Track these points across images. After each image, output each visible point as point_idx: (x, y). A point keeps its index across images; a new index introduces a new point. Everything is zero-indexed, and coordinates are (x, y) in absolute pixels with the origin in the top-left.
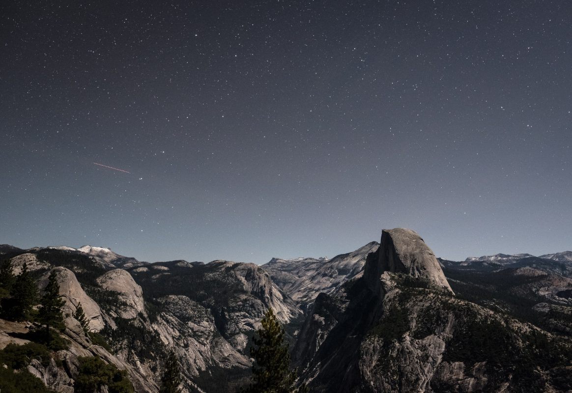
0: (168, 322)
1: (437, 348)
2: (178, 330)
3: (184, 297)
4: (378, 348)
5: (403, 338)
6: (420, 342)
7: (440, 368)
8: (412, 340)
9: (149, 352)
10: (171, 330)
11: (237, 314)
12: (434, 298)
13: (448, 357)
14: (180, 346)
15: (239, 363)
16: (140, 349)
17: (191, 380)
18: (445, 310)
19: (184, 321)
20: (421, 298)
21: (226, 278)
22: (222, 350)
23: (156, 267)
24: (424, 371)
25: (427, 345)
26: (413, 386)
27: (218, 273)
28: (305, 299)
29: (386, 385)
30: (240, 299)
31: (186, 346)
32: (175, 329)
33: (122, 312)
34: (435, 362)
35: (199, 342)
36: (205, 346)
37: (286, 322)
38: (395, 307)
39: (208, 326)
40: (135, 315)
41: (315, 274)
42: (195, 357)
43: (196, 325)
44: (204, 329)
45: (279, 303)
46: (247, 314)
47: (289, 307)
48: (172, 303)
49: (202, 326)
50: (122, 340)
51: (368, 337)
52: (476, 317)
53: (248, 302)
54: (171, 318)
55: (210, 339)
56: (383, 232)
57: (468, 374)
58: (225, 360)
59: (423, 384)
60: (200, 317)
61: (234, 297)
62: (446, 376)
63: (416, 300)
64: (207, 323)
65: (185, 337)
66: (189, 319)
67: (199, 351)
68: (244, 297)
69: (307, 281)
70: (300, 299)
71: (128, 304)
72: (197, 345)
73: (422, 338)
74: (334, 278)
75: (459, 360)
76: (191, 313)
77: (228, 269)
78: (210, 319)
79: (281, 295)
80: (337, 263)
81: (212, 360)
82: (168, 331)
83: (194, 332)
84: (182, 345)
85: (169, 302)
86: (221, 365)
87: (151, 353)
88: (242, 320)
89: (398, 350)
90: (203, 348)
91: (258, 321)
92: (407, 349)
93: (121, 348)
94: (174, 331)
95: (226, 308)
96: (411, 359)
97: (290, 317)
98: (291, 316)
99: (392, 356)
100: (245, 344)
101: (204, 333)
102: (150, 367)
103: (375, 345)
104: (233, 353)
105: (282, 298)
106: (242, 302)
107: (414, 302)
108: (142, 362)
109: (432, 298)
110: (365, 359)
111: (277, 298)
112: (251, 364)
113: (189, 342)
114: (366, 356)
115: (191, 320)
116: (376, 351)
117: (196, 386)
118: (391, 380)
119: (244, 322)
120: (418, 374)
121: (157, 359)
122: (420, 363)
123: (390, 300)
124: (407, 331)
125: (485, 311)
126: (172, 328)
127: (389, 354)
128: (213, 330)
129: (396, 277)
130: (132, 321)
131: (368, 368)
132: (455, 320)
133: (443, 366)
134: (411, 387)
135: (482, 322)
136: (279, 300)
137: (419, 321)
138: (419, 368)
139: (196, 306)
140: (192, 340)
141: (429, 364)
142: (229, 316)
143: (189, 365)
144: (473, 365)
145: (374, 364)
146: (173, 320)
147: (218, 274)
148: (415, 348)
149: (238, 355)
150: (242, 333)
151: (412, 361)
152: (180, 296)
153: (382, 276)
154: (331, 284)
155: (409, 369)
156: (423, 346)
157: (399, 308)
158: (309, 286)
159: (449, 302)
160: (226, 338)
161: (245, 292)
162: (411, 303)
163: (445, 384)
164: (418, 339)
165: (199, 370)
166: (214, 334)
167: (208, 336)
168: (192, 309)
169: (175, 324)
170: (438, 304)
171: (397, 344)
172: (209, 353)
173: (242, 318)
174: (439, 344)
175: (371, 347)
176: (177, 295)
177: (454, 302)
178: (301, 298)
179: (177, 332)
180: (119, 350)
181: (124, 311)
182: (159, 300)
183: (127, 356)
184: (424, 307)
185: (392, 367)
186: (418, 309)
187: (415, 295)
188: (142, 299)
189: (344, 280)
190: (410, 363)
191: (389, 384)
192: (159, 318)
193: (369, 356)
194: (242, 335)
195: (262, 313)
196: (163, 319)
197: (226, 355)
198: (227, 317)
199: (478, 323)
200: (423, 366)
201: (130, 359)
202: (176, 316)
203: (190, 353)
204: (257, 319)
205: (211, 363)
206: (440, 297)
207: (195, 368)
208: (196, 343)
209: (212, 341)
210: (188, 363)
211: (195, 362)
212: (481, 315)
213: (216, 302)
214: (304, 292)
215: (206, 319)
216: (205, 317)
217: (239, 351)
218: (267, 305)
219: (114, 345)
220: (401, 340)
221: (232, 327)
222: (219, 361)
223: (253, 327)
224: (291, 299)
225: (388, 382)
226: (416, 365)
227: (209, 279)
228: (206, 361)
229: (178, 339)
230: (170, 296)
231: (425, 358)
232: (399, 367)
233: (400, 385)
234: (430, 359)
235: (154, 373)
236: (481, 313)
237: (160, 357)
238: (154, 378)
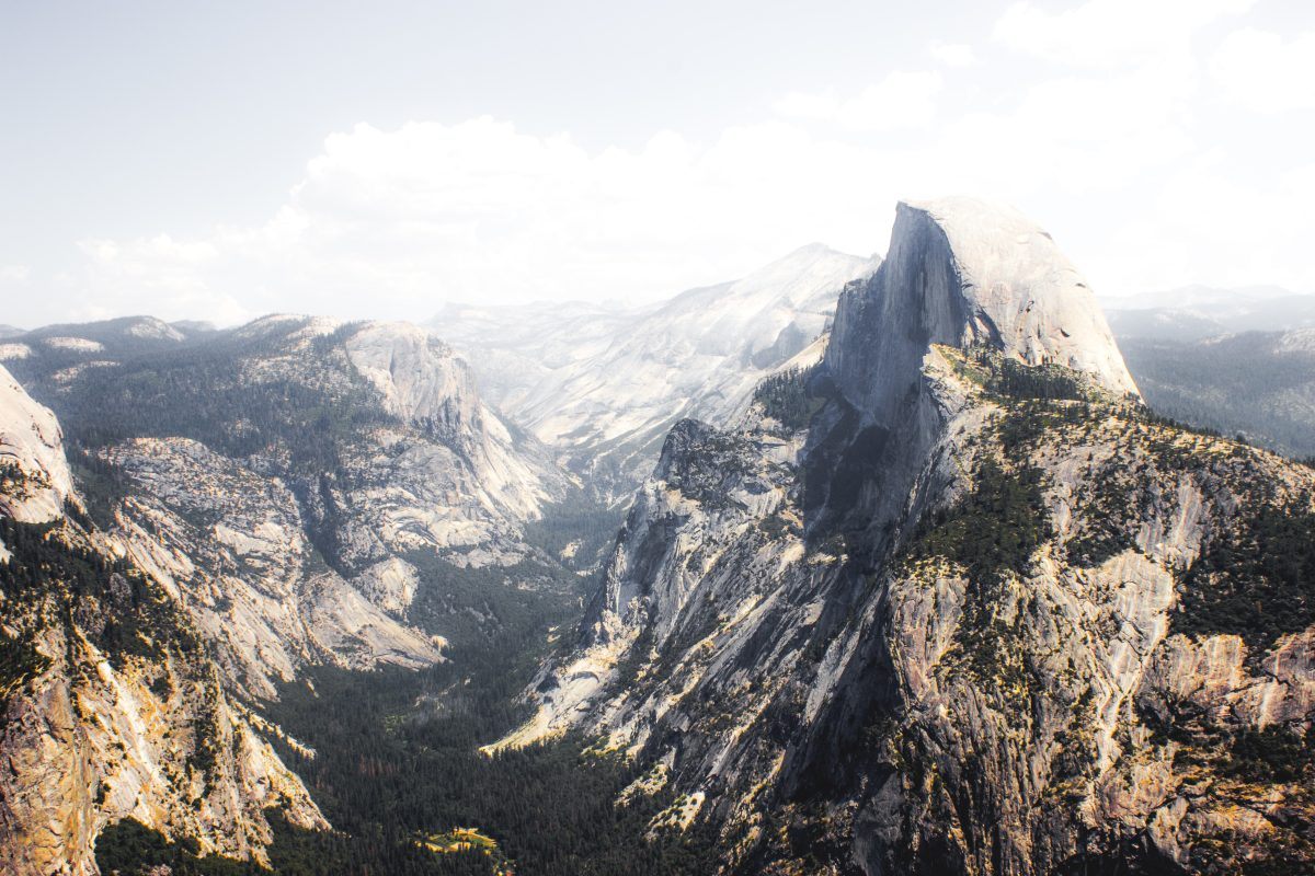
0: (150, 528)
1: (1147, 595)
2: (189, 555)
3: (188, 442)
4: (953, 601)
5: (1031, 565)
6: (1091, 577)
7: (1165, 657)
8: (1063, 571)
9: (133, 634)
10: (167, 555)
11: (373, 494)
12: (1123, 432)
13: (1191, 620)
14: (204, 605)
15: (398, 652)
16: (101, 623)
17: (259, 712)
18: (1166, 470)
19: (200, 524)
20: (1080, 433)
21: (321, 375)
22: (339, 612)
23: (58, 343)
24: (1108, 667)
25: (1112, 585)
26: (1077, 711)
27: (289, 358)
28: (582, 440)
29: (989, 713)
30: (377, 443)
31: (223, 605)
32: (178, 552)
33: (15, 502)
34: (1142, 637)
35: (263, 592)
36: (281, 603)
37: (532, 515)
38: (991, 463)
39: (284, 538)
40: (58, 509)
41: (614, 352)
42: (257, 638)
43: (241, 536)
44: (270, 547)
45: (502, 454)
46: (408, 495)
47: (535, 468)
48: (148, 464)
49: (264, 539)
50: (38, 598)
51: (911, 564)
52: (1270, 494)
53: (408, 455)
54: (160, 514)
55: (293, 579)
56: (902, 208)
57: (1255, 668)
58: (352, 644)
59: (1108, 707)
60: (250, 509)
61: (359, 439)
62: (1182, 678)
63: (1064, 441)
64: (279, 528)
65: (215, 574)
66: (215, 515)
67: (264, 619)
68: (389, 438)
69: (583, 381)
70: (565, 442)
71: (28, 473)
72: (254, 601)
73: (1096, 561)
74: (680, 368)
75: (1225, 627)
76: (220, 494)
77: (323, 345)
78: (285, 512)
79: (503, 429)
80: (689, 316)
81: (311, 644)
82: (156, 556)
83: (240, 559)
84: (210, 601)
85: (142, 463)
86: (342, 661)
87: (142, 635)
88: (394, 515)
89: (1020, 602)
90: (275, 611)
91: (444, 516)
92: (1049, 598)
93: (40, 624)
94: (175, 557)
95: (333, 476)
96: (1066, 630)
97: (540, 500)
98: (544, 496)
99: (1001, 625)
100: (409, 594)
101: (273, 561)
102: (147, 680)
103: (942, 592)
104: (375, 621)
105: (508, 438)
106: (389, 455)
107: (1057, 445)
108: (117, 665)
109: (1118, 432)
110: (910, 637)
111: (493, 437)
112: (438, 653)
113: (230, 593)
114: (913, 625)
115: (222, 518)
116: (947, 608)
117: (279, 732)
118: (1005, 698)
119: (401, 519)
120: (1091, 676)
121: (165, 655)
122: (1094, 641)
123: (971, 442)
124: (1041, 541)
125: (1295, 471)
126: (169, 548)
127: (990, 618)
128: (300, 551)
129: (971, 364)
130: (54, 532)
131: (924, 663)
132: (1203, 502)
133: (1172, 650)
134: (1072, 718)
135: (1292, 507)
136: (502, 445)
137: (1079, 508)
138: (1092, 659)
139: (234, 472)
140: (237, 586)
141: (1125, 644)
142: (349, 501)
143: (242, 667)
144: (1270, 643)
145: (941, 650)
146: (168, 521)
147: (291, 363)
148: (1076, 595)
149: (392, 627)
150: (398, 555)
151: (1067, 637)
152: (173, 440)
153: (927, 360)
154: (669, 389)
155: (1059, 663)
156: (1099, 589)
157: (1006, 468)
158: (595, 396)
159: (1177, 444)
160: (347, 574)
161: (391, 421)
162: (1049, 449)
163: (1184, 704)
164: (1083, 565)
165: (275, 678)
166: (304, 564)
167: (288, 570)
168: (223, 484)
169: (176, 535)
170: (1139, 451)
171: (1014, 585)
172: (299, 625)
173: (391, 509)
174: (1154, 582)
175: (930, 600)
176: (161, 433)
177: (1193, 445)
178: (570, 436)
179: (186, 560)
180: (38, 630)
181: (19, 496)
182: (102, 456)
183: (66, 649)
184: (1094, 463)
185: (1003, 658)
186: (1075, 471)
187: (1054, 424)
188: (61, 454)
189: (717, 373)
190: (1061, 643)
191: (1000, 711)
192: (120, 516)
193: (925, 624)
194: (398, 564)
195: (458, 490)
196: (134, 519)
197: (353, 629)
198: (342, 506)
199: (1278, 513)
200: (1103, 652)
201: (77, 657)
202: (171, 507)
203: (238, 626)
204: (443, 510)
205: (306, 654)
206: (1144, 429)
207: (262, 676)
208: (253, 594)
209: (302, 587)
210: (238, 658)
211: (259, 656)
212: (1287, 487)
213: (298, 457)
214: (579, 414)
215: (271, 513)
216: (270, 508)
217: (394, 616)
218: (471, 464)
219: (17, 615)
220: (1024, 570)
221: (359, 539)
222: (334, 649)
223: (431, 536)
224: (537, 440)
225: (994, 706)
226: (1082, 650)
227: (259, 379)
228: (291, 649)
229: (193, 584)
230: (139, 441)
231: (1109, 627)
232: (1027, 659)
233: (1036, 711)
234: (1128, 630)
235: (165, 700)
236: (1287, 480)
237: (173, 647)
238: (168, 717)
